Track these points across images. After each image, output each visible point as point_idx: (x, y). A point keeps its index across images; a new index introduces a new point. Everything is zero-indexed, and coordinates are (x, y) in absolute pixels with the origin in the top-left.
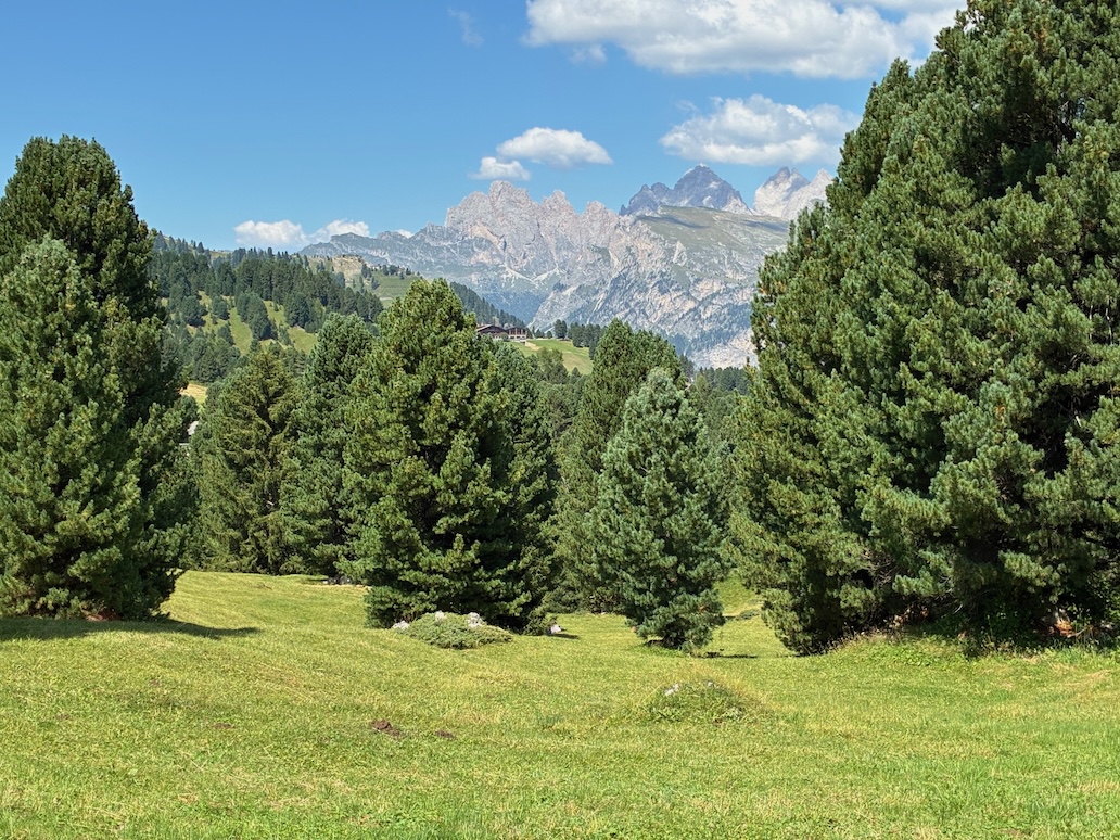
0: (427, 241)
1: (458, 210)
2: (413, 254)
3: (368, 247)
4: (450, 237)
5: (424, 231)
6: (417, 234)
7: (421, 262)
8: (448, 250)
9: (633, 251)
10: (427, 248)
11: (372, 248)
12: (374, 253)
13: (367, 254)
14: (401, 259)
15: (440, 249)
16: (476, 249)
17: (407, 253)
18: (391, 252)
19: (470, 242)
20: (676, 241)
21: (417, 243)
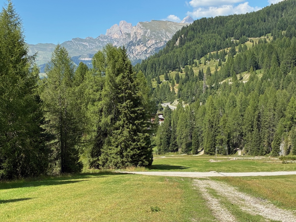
0: (100, 39)
1: (110, 30)
2: (95, 44)
3: (82, 42)
4: (107, 38)
5: (99, 36)
6: (97, 38)
7: (98, 46)
8: (106, 42)
9: (136, 33)
10: (100, 42)
11: (83, 42)
12: (84, 43)
13: (82, 44)
14: (92, 45)
15: (103, 42)
16: (114, 42)
17: (93, 43)
18: (88, 43)
19: (113, 39)
20: (148, 29)
21: (97, 40)
